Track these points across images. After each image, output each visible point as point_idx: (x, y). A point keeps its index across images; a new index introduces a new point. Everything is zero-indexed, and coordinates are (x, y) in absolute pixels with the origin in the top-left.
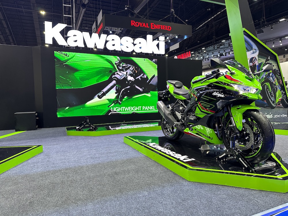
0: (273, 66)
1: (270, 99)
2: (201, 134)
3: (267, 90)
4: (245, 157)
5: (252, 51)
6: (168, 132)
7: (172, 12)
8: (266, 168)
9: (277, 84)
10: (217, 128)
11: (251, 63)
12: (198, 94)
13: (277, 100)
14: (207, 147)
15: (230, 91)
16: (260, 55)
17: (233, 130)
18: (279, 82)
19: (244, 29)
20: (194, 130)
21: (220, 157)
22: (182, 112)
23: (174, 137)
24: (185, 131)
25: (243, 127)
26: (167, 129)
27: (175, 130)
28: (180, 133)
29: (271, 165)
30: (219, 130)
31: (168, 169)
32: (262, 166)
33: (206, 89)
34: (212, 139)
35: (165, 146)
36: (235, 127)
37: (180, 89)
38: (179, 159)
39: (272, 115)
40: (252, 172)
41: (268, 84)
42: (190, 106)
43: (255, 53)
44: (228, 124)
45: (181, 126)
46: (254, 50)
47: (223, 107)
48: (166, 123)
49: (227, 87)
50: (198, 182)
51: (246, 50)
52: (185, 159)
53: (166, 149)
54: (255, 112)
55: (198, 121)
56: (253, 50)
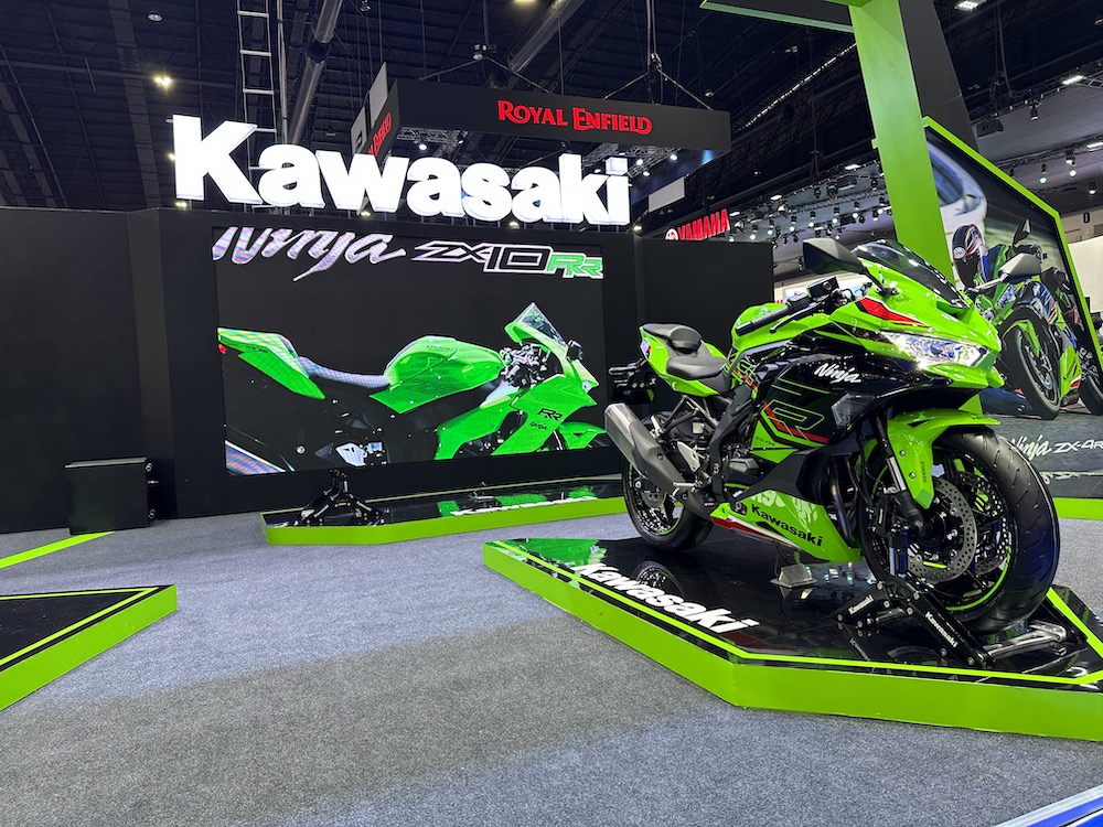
0: (1045, 256)
1: (1035, 384)
2: (778, 523)
3: (1024, 350)
4: (949, 609)
5: (960, 204)
6: (652, 519)
7: (654, 63)
8: (1028, 650)
9: (1062, 325)
10: (836, 499)
11: (959, 249)
12: (762, 375)
13: (1066, 387)
14: (801, 573)
15: (880, 360)
16: (992, 217)
17: (900, 505)
18: (1069, 319)
19: (929, 122)
20: (750, 509)
21: (852, 611)
22: (703, 441)
23: (674, 539)
24: (717, 514)
25: (937, 494)
26: (646, 508)
27: (677, 513)
28: (698, 523)
29: (1047, 637)
30: (847, 509)
31: (654, 663)
32: (1015, 640)
33: (790, 354)
34: (820, 542)
35: (643, 573)
36: (905, 494)
37: (693, 354)
38: (695, 624)
39: (1047, 443)
40: (977, 666)
41: (1026, 326)
42: (731, 419)
43: (974, 208)
44: (880, 485)
45: (700, 498)
46: (969, 199)
47: (857, 421)
48: (643, 488)
49: (868, 344)
50: (770, 710)
51: (940, 202)
52: (719, 623)
53: (645, 587)
54: (980, 438)
55: (763, 474)
56: (964, 198)
